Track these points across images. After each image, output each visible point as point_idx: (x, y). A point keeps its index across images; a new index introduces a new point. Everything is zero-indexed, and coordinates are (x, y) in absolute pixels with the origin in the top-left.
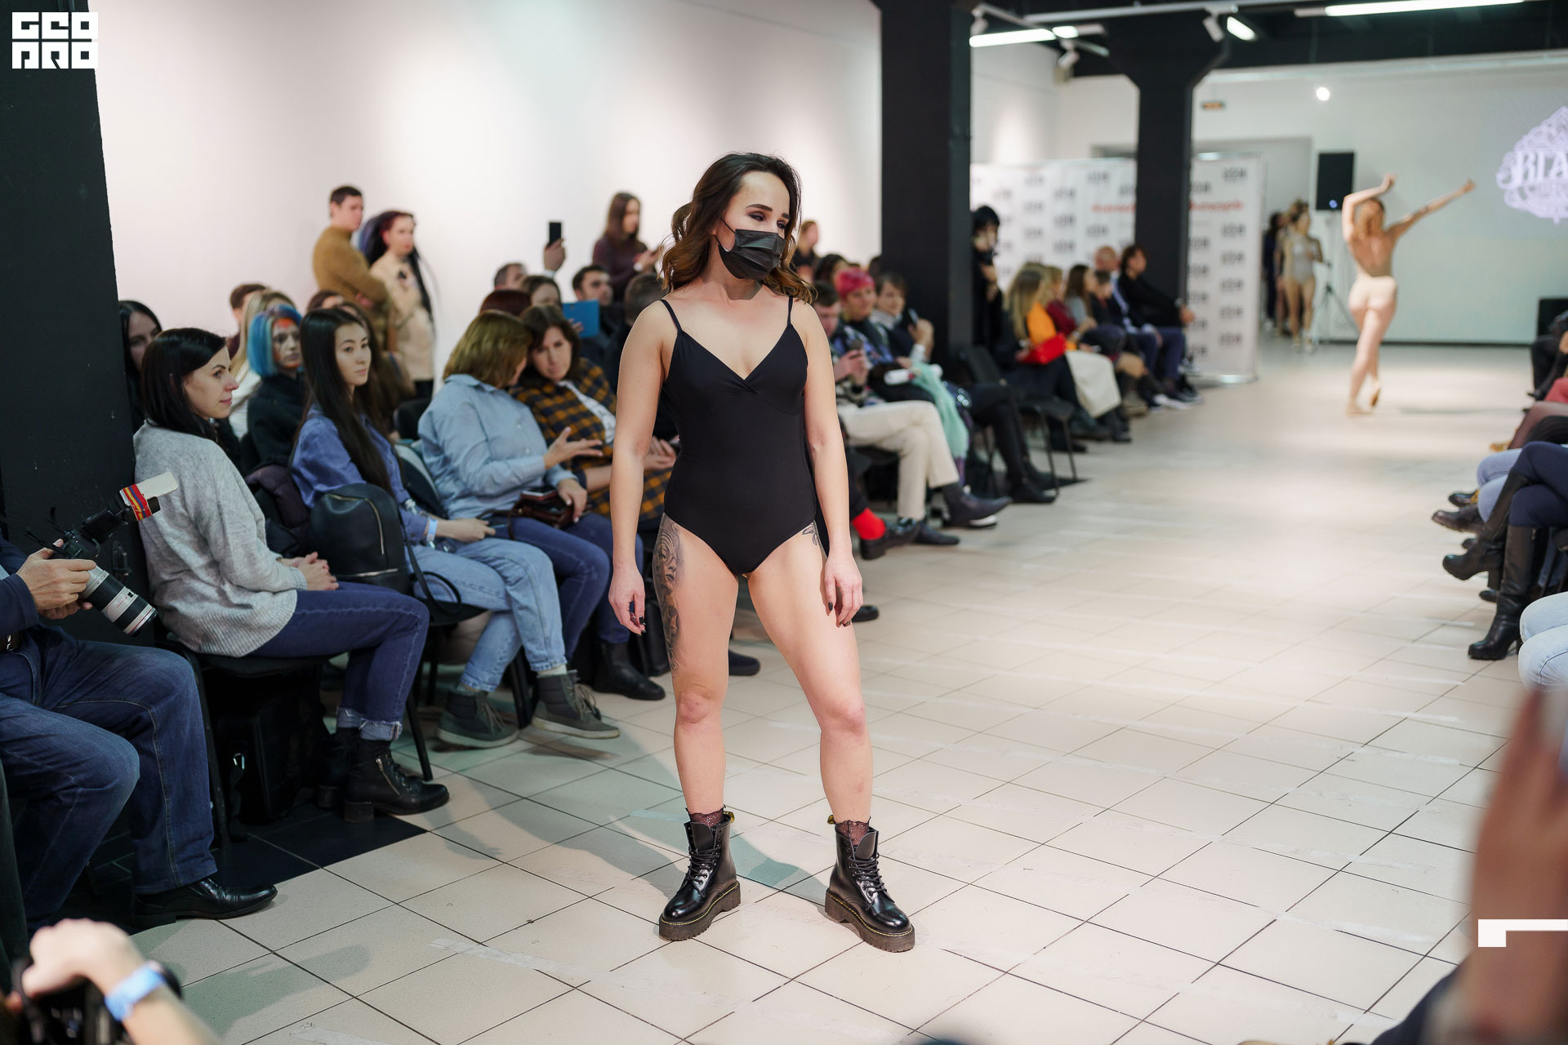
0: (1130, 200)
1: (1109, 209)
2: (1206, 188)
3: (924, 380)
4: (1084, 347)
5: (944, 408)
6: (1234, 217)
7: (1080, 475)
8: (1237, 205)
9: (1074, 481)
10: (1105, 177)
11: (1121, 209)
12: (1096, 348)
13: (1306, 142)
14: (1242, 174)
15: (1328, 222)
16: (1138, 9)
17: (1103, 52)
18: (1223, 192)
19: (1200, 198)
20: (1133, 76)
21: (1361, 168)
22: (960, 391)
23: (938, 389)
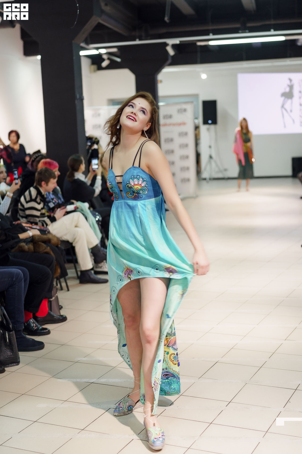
3: (82, 209)
5: (91, 223)
8: (183, 124)
13: (197, 96)
15: (208, 129)
16: (137, 42)
17: (119, 60)
18: (177, 118)
19: (168, 121)
20: (133, 70)
21: (220, 107)
22: (97, 214)
23: (88, 213)
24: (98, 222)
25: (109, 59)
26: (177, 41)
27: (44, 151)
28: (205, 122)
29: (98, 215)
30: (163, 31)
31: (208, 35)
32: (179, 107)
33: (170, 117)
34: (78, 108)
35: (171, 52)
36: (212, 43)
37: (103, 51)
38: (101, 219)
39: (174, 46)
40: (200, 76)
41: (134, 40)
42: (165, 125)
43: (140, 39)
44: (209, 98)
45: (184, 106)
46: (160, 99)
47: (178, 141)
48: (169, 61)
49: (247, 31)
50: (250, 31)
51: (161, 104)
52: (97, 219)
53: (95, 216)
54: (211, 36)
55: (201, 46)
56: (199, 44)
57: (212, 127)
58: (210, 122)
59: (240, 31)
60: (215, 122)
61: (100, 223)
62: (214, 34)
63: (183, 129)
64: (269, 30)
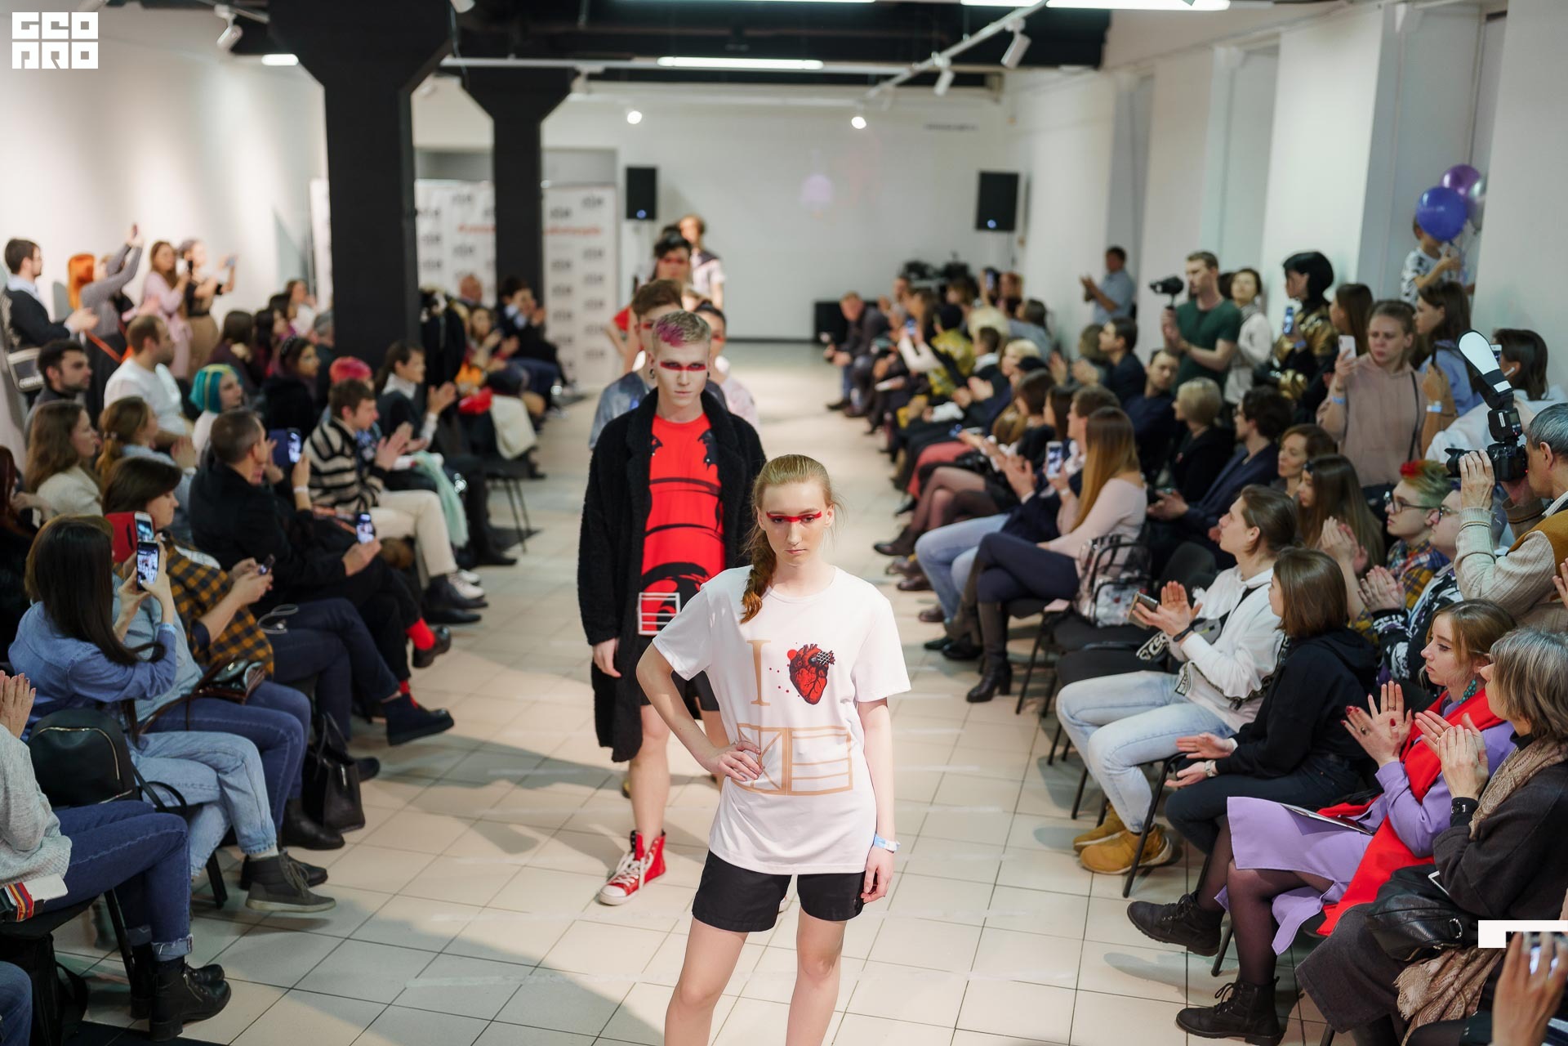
1: (474, 230)
3: (427, 469)
5: (446, 497)
8: (595, 231)
9: (529, 534)
13: (611, 154)
14: (597, 202)
15: (637, 230)
18: (583, 218)
19: (562, 223)
21: (664, 182)
22: (456, 474)
23: (439, 478)
24: (460, 494)
28: (631, 214)
29: (459, 478)
32: (584, 193)
33: (566, 214)
36: (666, 62)
38: (466, 486)
40: (625, 117)
41: (505, 57)
42: (554, 231)
43: (518, 58)
44: (642, 162)
45: (598, 193)
47: (582, 268)
49: (744, 47)
51: (546, 184)
52: (458, 489)
53: (454, 482)
56: (637, 64)
57: (646, 226)
58: (642, 213)
59: (731, 47)
60: (651, 215)
61: (464, 497)
63: (594, 242)
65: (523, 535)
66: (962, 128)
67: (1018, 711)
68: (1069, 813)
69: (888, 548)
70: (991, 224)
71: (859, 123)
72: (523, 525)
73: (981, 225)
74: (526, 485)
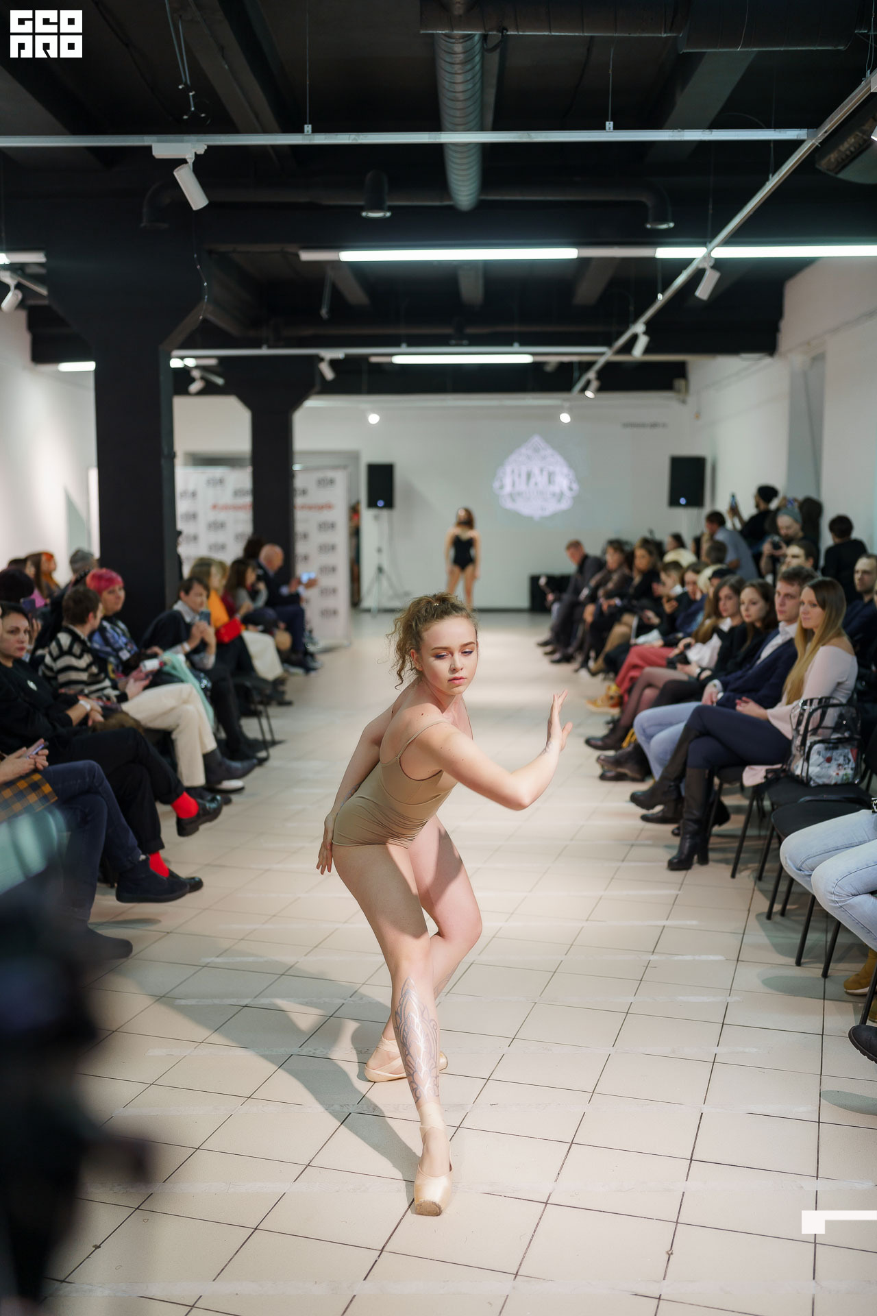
0: (248, 500)
1: (226, 508)
2: (304, 492)
3: (174, 668)
4: (251, 627)
6: (327, 516)
7: (277, 737)
8: (328, 507)
9: (274, 743)
10: (221, 481)
11: (236, 508)
12: (260, 628)
13: (355, 456)
14: (332, 482)
15: (376, 518)
16: (264, 351)
17: (220, 381)
18: (317, 495)
19: (308, 501)
20: (246, 401)
21: (400, 478)
22: (202, 675)
23: (185, 674)
24: (205, 690)
25: (202, 378)
26: (339, 354)
27: (96, 552)
28: (372, 504)
29: (204, 678)
30: (308, 332)
31: (398, 345)
34: (165, 473)
35: (329, 374)
36: (398, 360)
37: (190, 362)
38: (209, 685)
39: (334, 363)
40: (367, 419)
41: (259, 346)
42: (304, 507)
43: (270, 347)
44: (380, 458)
45: (331, 474)
46: (297, 458)
48: (317, 388)
49: (465, 342)
50: (471, 344)
51: (297, 467)
52: (203, 686)
53: (199, 679)
54: (404, 348)
55: (378, 365)
56: (374, 360)
57: (385, 513)
58: (381, 503)
59: (453, 342)
60: (389, 504)
61: (209, 693)
62: (410, 344)
64: (510, 344)
65: (266, 744)
66: (654, 425)
67: (733, 876)
68: (793, 961)
69: (599, 743)
70: (683, 501)
71: (565, 418)
72: (268, 737)
73: (674, 502)
74: (273, 710)
